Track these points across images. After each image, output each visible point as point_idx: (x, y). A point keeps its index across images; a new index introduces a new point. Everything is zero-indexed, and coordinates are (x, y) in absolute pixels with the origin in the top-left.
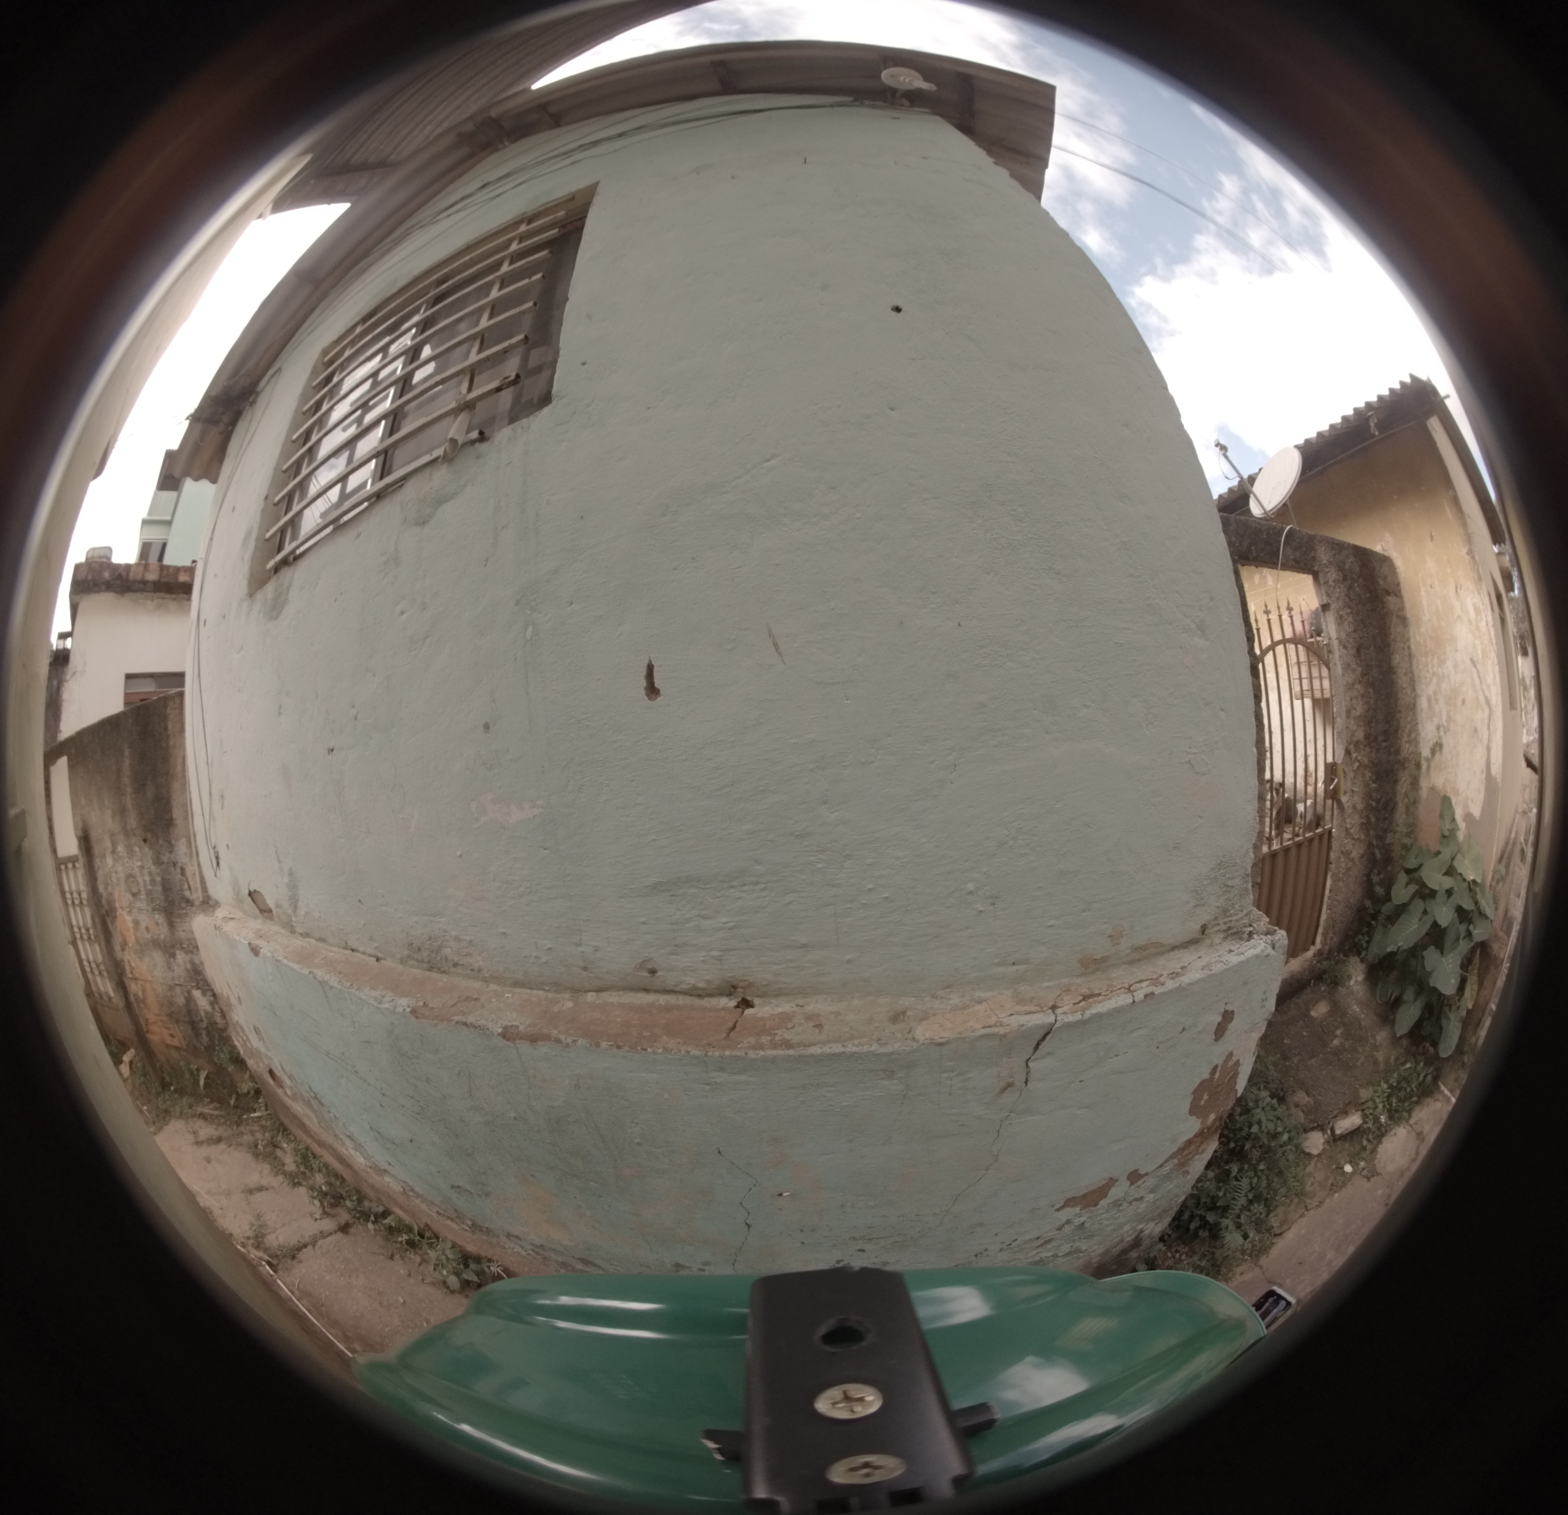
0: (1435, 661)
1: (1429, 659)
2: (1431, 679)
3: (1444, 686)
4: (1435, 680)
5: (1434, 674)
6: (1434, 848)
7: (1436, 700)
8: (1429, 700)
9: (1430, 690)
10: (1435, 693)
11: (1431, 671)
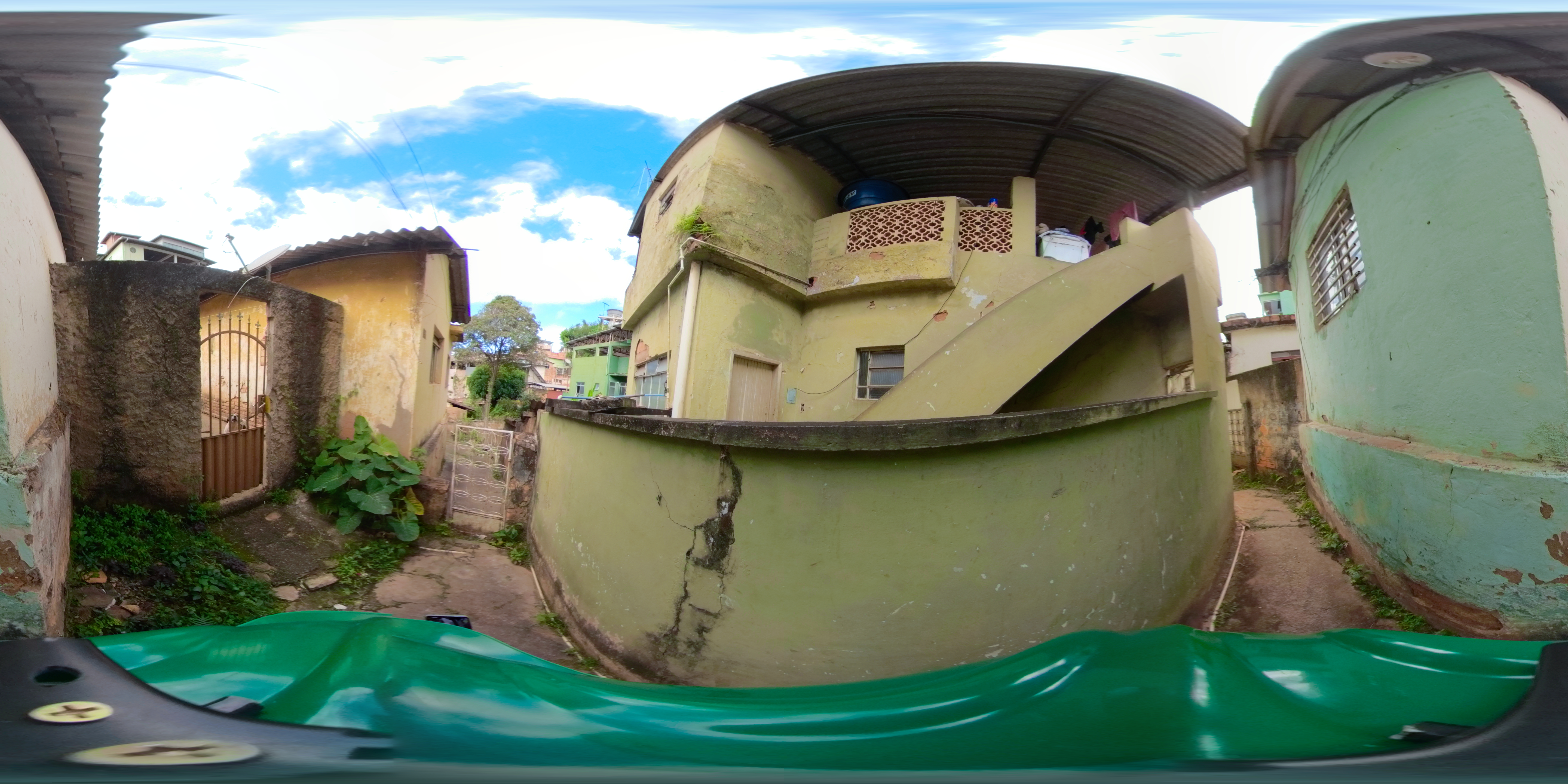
0: (359, 354)
1: (354, 353)
2: (353, 363)
3: (363, 366)
4: (356, 363)
5: (356, 360)
6: (352, 439)
7: (355, 372)
8: (350, 371)
9: (352, 367)
10: (355, 369)
11: (354, 359)
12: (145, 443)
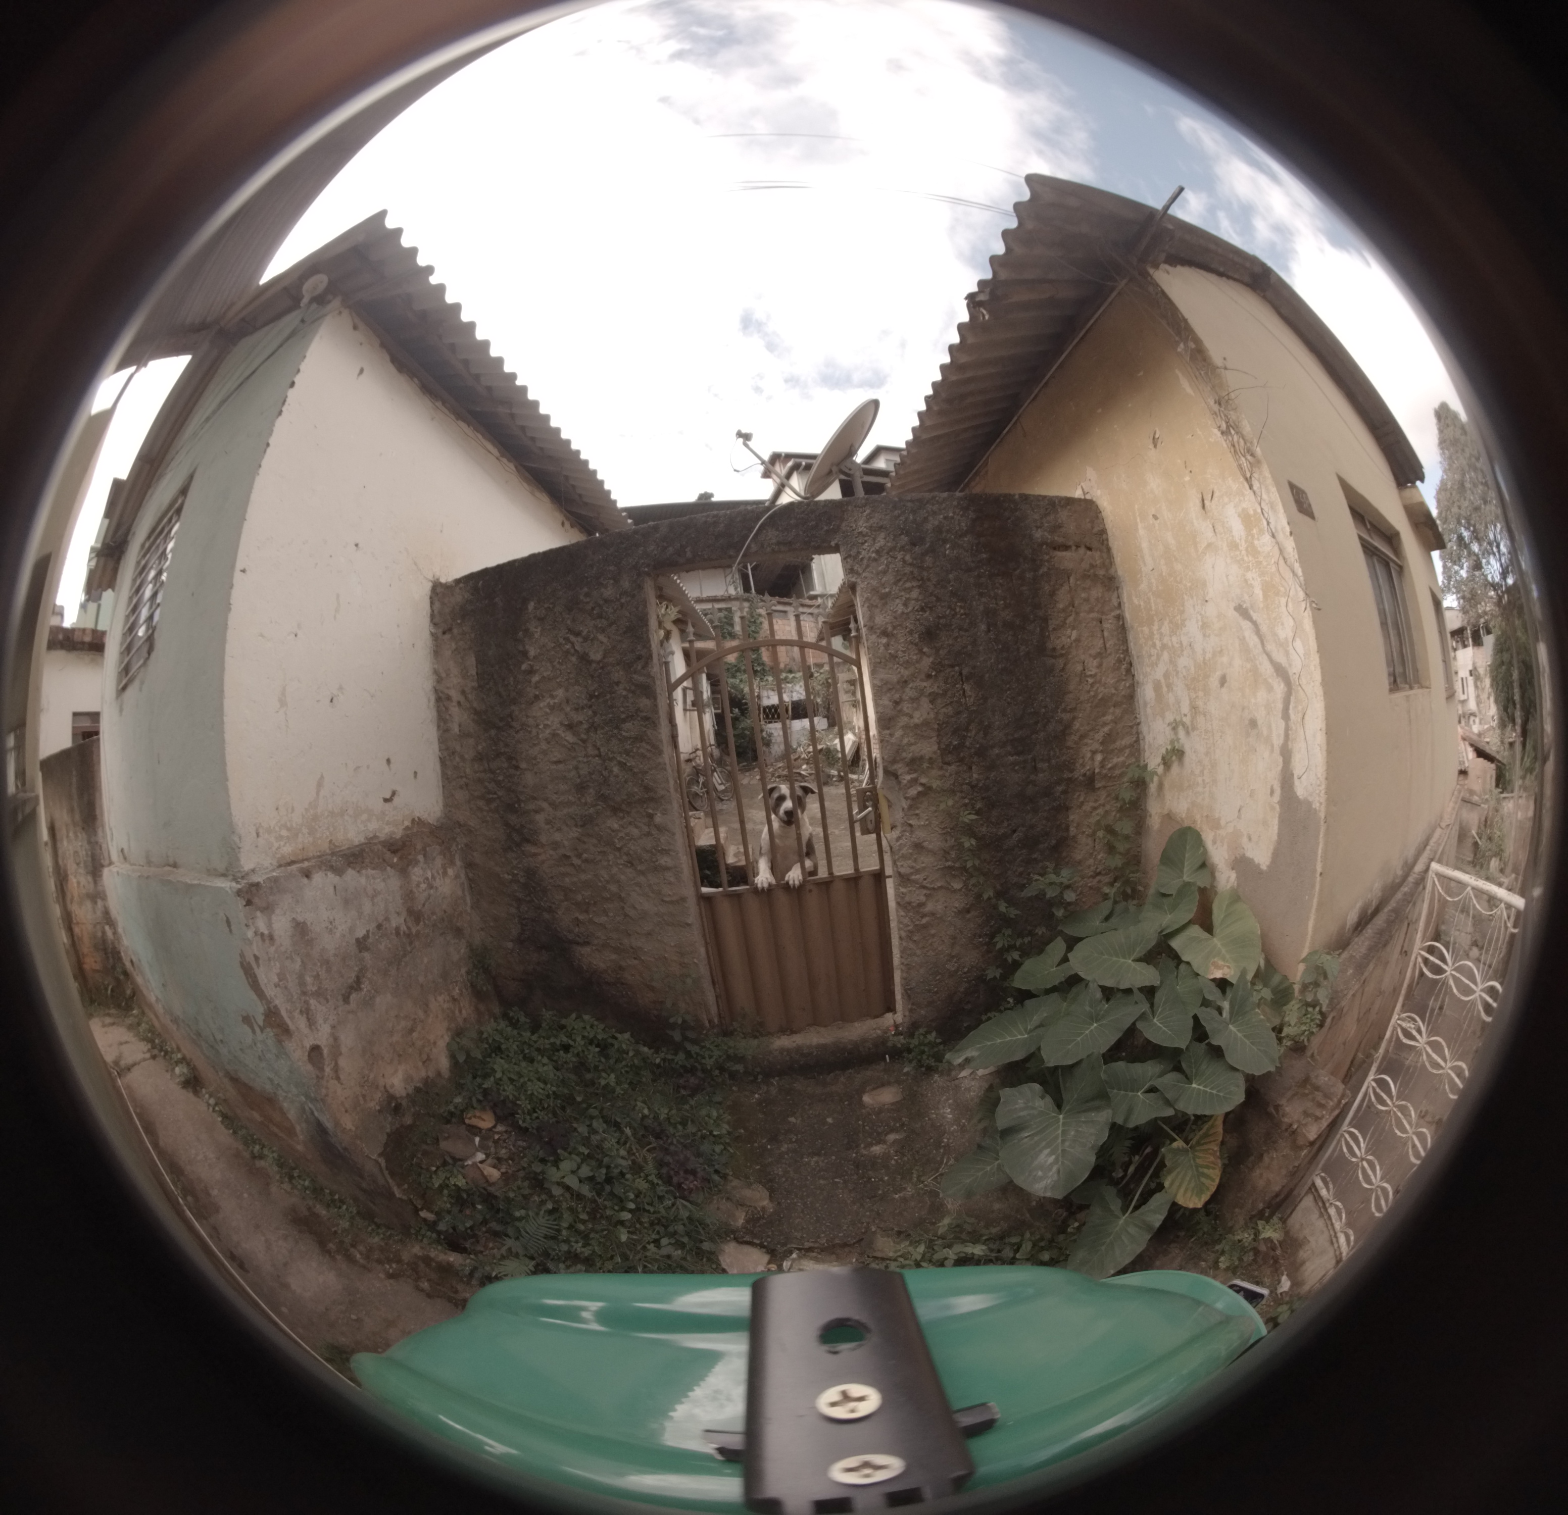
0: (1165, 628)
1: (1156, 627)
2: (1158, 657)
3: (1182, 662)
4: (1166, 656)
5: (1164, 647)
7: (1169, 686)
8: (1157, 687)
9: (1159, 673)
10: (1169, 676)
11: (1158, 644)
12: (579, 898)
